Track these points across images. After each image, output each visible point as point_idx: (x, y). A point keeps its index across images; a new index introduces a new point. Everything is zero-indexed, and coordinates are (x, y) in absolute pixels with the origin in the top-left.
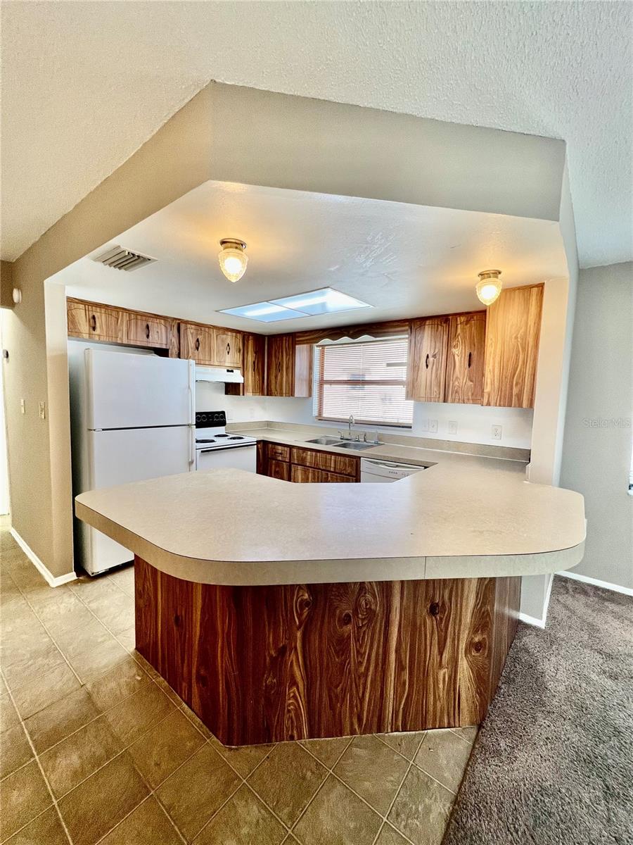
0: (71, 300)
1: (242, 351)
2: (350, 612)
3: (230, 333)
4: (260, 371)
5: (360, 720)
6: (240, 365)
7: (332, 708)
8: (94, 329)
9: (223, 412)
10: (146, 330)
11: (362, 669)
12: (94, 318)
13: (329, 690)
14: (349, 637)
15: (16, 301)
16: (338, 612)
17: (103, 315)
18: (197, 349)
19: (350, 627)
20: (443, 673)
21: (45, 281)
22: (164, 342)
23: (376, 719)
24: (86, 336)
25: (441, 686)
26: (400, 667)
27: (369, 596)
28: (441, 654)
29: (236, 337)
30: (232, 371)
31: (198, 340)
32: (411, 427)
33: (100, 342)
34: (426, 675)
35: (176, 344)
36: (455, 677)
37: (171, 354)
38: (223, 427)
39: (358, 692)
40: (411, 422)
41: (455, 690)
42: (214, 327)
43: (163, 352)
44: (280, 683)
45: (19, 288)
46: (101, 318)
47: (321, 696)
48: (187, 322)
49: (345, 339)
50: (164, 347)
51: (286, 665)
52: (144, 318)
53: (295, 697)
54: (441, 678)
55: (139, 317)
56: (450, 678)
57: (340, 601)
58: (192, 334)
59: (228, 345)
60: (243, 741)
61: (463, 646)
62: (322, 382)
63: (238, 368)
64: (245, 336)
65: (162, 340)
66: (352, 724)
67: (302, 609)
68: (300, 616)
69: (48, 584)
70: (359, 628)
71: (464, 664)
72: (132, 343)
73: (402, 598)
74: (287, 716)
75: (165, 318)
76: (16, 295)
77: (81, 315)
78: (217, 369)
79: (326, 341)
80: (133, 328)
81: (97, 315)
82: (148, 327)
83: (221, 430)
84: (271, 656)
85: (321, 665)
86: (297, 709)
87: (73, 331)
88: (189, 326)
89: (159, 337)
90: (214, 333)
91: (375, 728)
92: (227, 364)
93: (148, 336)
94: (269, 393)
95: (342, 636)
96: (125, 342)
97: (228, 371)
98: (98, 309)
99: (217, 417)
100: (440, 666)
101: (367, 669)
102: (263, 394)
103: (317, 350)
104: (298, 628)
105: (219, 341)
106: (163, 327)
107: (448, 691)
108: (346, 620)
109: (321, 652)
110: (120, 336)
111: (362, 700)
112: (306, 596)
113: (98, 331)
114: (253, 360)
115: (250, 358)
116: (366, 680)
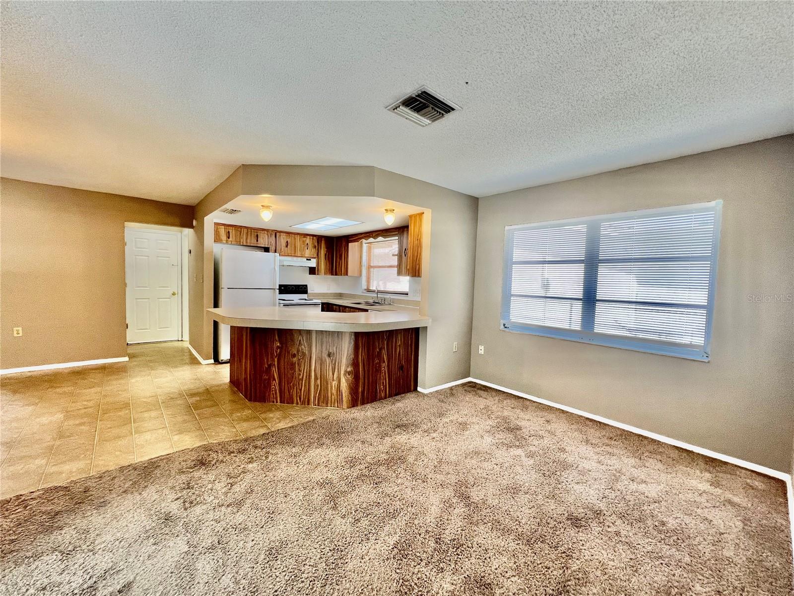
0: (216, 224)
1: (317, 248)
2: (296, 352)
3: (308, 237)
4: (330, 260)
5: (300, 399)
6: (315, 255)
7: (289, 392)
8: (229, 238)
9: (306, 285)
10: (256, 238)
11: (301, 377)
12: (229, 232)
13: (288, 384)
14: (295, 363)
15: (194, 225)
16: (291, 351)
17: (234, 231)
18: (287, 246)
19: (295, 358)
20: (335, 383)
21: (205, 218)
22: (267, 244)
23: (307, 400)
24: (225, 242)
25: (334, 389)
26: (316, 378)
27: (303, 347)
28: (333, 374)
29: (313, 239)
30: (310, 260)
31: (287, 242)
32: (407, 294)
33: (231, 244)
34: (327, 384)
35: (274, 245)
36: (340, 386)
37: (271, 250)
38: (306, 295)
39: (299, 386)
40: (408, 291)
41: (340, 391)
42: (298, 234)
43: (267, 250)
44: (269, 379)
45: (196, 220)
46: (233, 232)
47: (284, 386)
48: (281, 232)
49: (380, 239)
50: (266, 246)
51: (271, 371)
52: (255, 231)
53: (274, 385)
54: (334, 385)
55: (253, 230)
56: (337, 386)
57: (292, 347)
58: (284, 238)
59: (307, 244)
60: (255, 401)
61: (342, 372)
62: (370, 267)
63: (314, 258)
64: (320, 239)
65: (265, 242)
66: (297, 400)
67: (277, 349)
68: (276, 352)
69: (201, 364)
70: (299, 360)
71: (343, 380)
72: (249, 245)
73: (316, 348)
74: (272, 393)
75: (267, 230)
76: (194, 223)
77: (222, 231)
78: (299, 259)
79: (371, 240)
80: (249, 237)
81: (230, 231)
82: (257, 236)
83: (304, 296)
84: (266, 367)
85: (285, 374)
86: (276, 390)
87: (217, 239)
88: (281, 234)
89: (264, 241)
90: (298, 237)
91: (306, 403)
92: (306, 256)
93: (257, 241)
94: (336, 274)
95: (293, 362)
96: (245, 244)
97: (307, 260)
98: (231, 228)
99: (301, 288)
100: (333, 380)
101: (303, 377)
102: (332, 275)
103: (365, 246)
104: (276, 357)
105: (301, 241)
106: (266, 235)
107: (337, 393)
108: (294, 356)
109: (284, 368)
110: (242, 241)
111: (301, 390)
112: (279, 344)
113: (231, 239)
114: (325, 252)
115: (323, 252)
116: (302, 382)
